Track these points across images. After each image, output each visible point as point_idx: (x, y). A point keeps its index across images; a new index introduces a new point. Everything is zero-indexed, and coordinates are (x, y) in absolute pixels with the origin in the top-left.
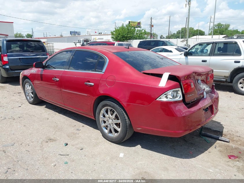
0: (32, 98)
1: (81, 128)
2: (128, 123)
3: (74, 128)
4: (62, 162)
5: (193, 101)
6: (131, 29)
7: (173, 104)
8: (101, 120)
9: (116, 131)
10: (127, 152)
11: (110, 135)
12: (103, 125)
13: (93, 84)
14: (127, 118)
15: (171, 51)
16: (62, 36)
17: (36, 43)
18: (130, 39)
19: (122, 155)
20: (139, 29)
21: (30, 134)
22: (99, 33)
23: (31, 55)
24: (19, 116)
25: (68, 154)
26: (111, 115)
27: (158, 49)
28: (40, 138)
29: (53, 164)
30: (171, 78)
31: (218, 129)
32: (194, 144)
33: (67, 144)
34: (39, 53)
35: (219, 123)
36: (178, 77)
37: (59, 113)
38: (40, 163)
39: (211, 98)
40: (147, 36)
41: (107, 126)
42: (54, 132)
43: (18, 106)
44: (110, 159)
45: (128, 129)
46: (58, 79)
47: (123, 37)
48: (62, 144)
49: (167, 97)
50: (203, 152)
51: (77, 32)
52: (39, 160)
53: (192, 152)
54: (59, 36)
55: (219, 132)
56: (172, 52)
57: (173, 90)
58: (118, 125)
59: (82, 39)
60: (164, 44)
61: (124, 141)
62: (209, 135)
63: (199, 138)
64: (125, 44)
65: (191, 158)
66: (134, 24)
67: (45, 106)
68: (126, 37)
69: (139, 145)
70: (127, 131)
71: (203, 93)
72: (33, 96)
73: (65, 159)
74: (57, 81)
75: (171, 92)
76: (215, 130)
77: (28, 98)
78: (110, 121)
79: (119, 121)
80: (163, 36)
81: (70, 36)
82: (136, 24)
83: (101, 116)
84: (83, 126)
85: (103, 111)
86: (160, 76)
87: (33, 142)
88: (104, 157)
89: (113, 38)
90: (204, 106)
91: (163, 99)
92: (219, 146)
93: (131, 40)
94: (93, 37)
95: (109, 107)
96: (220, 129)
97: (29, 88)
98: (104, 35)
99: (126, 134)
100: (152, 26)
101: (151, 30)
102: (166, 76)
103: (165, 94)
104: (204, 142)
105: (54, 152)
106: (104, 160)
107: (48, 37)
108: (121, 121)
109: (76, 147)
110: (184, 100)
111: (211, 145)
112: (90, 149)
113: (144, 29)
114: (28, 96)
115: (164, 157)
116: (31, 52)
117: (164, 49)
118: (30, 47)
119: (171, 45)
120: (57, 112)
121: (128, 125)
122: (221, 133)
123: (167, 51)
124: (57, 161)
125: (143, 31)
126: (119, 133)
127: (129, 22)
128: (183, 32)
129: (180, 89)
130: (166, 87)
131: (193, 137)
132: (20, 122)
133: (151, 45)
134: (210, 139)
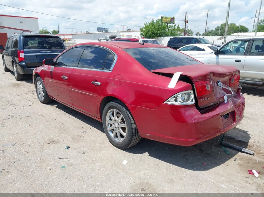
0: (43, 96)
1: (88, 131)
2: (134, 127)
3: (80, 130)
4: (59, 166)
5: (208, 106)
6: (161, 25)
7: (183, 108)
8: (107, 123)
9: (122, 136)
10: (131, 160)
11: (116, 140)
12: (109, 128)
13: (100, 83)
14: (133, 122)
15: (203, 50)
16: (88, 33)
17: (55, 40)
18: (160, 36)
19: (125, 162)
20: (172, 24)
21: (34, 135)
22: (128, 30)
23: (48, 51)
24: (27, 115)
25: (67, 158)
26: (117, 118)
27: (190, 47)
28: (43, 139)
29: (49, 168)
30: (183, 78)
31: (243, 140)
32: (211, 155)
33: (69, 147)
34: (57, 50)
35: (246, 133)
36: (191, 77)
37: (69, 114)
38: (36, 166)
39: (234, 103)
40: (180, 32)
41: (113, 130)
42: (58, 134)
43: (29, 104)
44: (111, 165)
45: (134, 135)
46: (67, 77)
47: (153, 34)
48: (64, 147)
49: (176, 100)
50: (219, 165)
51: (104, 29)
52: (36, 162)
53: (206, 164)
54: (86, 33)
55: (244, 142)
56: (205, 50)
57: (184, 92)
58: (123, 129)
59: (108, 36)
60: (197, 41)
61: (129, 147)
62: (230, 145)
63: (217, 148)
64: (150, 41)
65: (203, 170)
66: (167, 19)
67: (56, 106)
68: (156, 34)
69: (147, 153)
70: (132, 136)
71: (223, 97)
72: (44, 94)
73: (63, 163)
74: (66, 79)
75: (181, 95)
76: (239, 140)
77: (40, 96)
78: (116, 124)
79: (125, 125)
80: (200, 33)
81: (97, 32)
82: (169, 19)
83: (108, 119)
84: (91, 129)
85: (109, 113)
86: (170, 76)
87: (34, 143)
88: (105, 163)
89: (142, 34)
90: (222, 111)
91: (171, 102)
92: (240, 159)
93: (162, 37)
94: (121, 34)
95: (115, 109)
96: (246, 139)
97: (40, 85)
98: (133, 31)
99: (132, 139)
100: (186, 22)
101: (185, 27)
102: (177, 76)
103: (174, 97)
104: (223, 153)
105: (53, 154)
106: (104, 167)
107: (74, 33)
108: (127, 125)
109: (77, 151)
110: (196, 105)
111: (230, 156)
112: (92, 154)
113: (177, 25)
114: (39, 94)
115: (172, 168)
116: (49, 48)
117: (195, 47)
118: (48, 43)
119: (206, 43)
120: (67, 112)
121: (134, 130)
122: (245, 144)
123: (199, 49)
124: (54, 165)
125: (176, 27)
126: (124, 138)
127: (162, 17)
128: (222, 28)
129: (192, 91)
130: (176, 89)
131: (211, 147)
132: (27, 121)
133: (183, 43)
134: (231, 150)
